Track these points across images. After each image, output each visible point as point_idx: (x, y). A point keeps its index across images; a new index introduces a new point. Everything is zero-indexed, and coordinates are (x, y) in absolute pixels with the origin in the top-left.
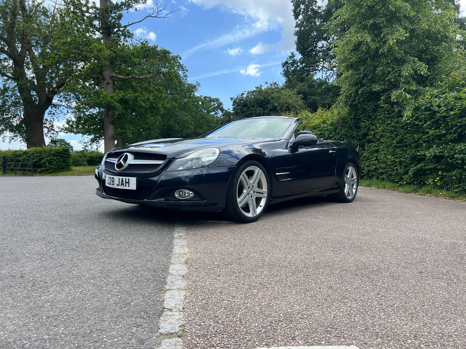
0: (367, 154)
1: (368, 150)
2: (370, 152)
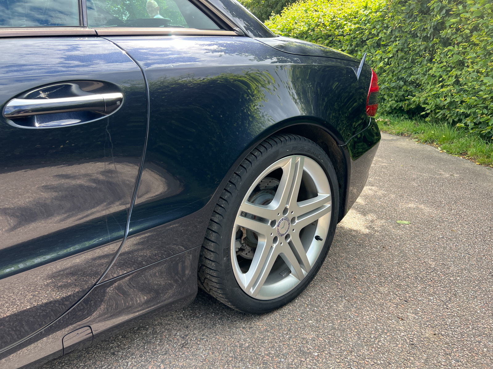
0: (439, 70)
1: (442, 62)
2: (445, 66)
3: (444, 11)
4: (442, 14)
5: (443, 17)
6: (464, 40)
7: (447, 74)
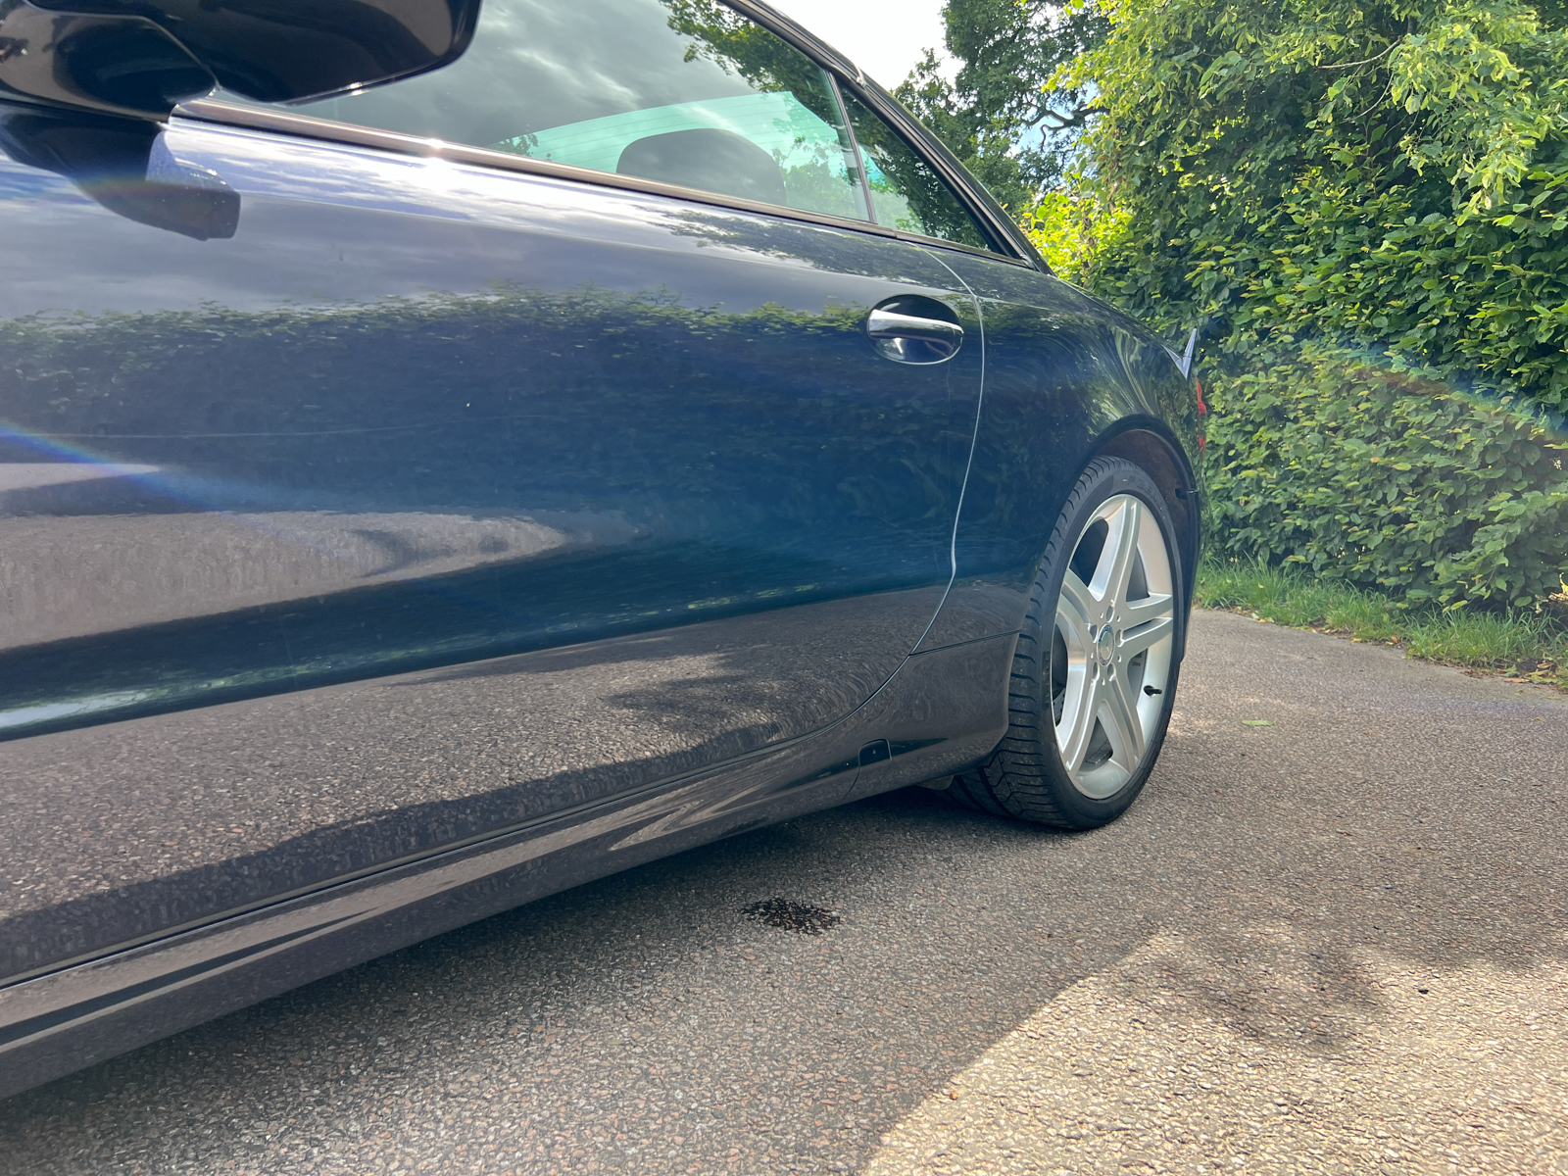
3: (1226, 293)
4: (1221, 298)
5: (1225, 307)
6: (1279, 360)
7: (1246, 441)
